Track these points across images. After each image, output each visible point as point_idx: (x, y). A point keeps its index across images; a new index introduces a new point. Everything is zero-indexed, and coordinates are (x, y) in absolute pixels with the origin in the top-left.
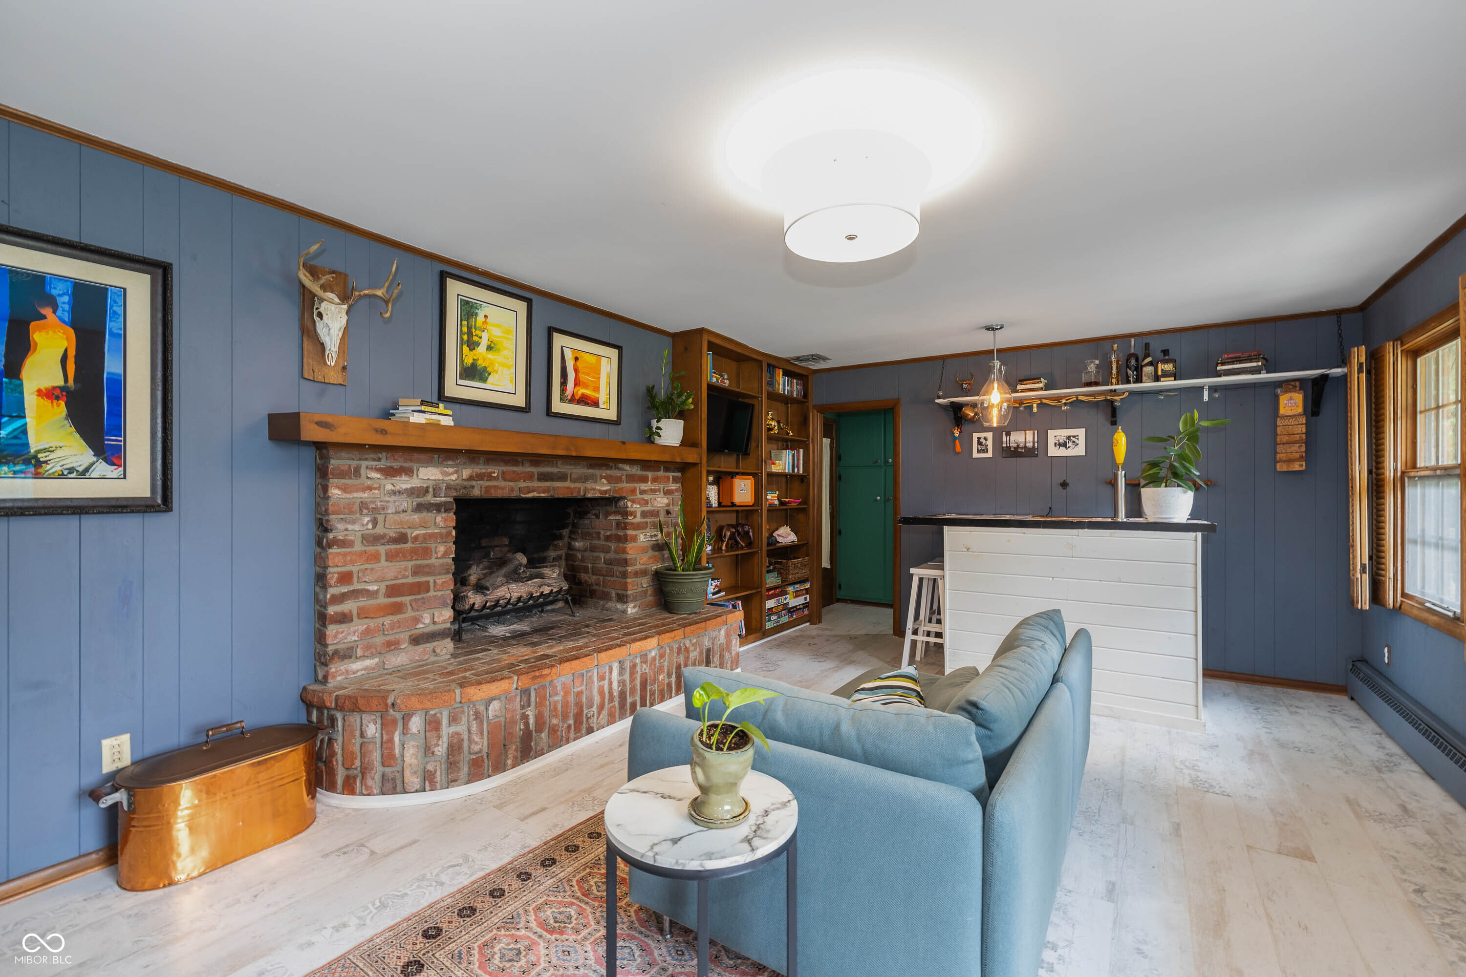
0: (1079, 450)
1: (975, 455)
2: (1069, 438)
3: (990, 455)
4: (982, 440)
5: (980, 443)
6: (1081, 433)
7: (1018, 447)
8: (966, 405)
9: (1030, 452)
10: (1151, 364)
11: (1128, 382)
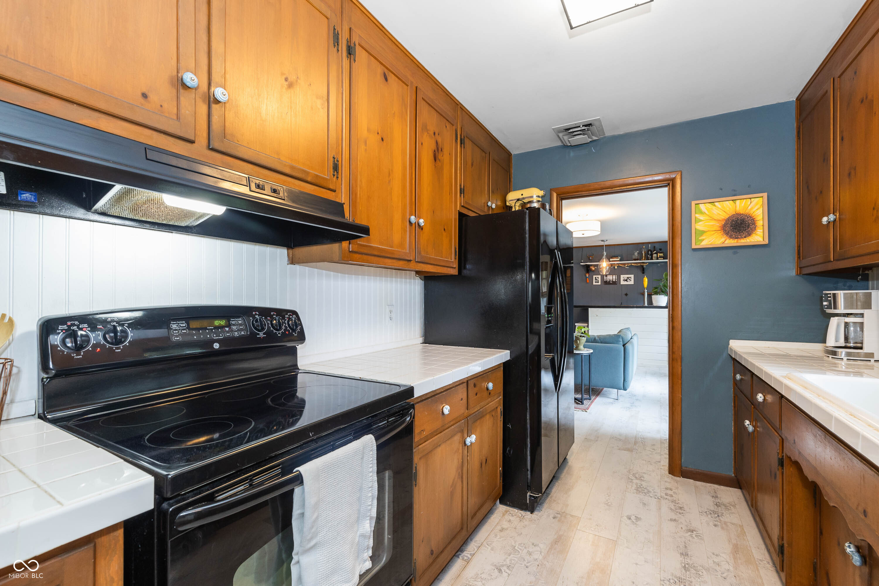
0: (632, 282)
1: (594, 283)
2: (628, 278)
3: (600, 283)
4: (597, 278)
5: (596, 279)
6: (632, 276)
7: (610, 281)
8: (591, 265)
9: (614, 283)
10: (655, 253)
11: (648, 259)
